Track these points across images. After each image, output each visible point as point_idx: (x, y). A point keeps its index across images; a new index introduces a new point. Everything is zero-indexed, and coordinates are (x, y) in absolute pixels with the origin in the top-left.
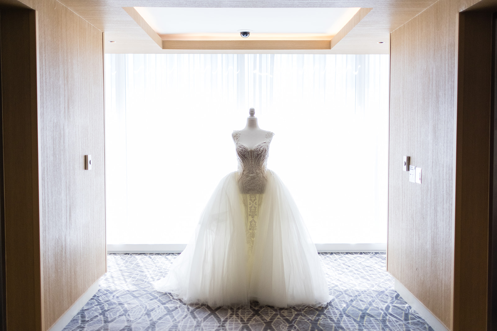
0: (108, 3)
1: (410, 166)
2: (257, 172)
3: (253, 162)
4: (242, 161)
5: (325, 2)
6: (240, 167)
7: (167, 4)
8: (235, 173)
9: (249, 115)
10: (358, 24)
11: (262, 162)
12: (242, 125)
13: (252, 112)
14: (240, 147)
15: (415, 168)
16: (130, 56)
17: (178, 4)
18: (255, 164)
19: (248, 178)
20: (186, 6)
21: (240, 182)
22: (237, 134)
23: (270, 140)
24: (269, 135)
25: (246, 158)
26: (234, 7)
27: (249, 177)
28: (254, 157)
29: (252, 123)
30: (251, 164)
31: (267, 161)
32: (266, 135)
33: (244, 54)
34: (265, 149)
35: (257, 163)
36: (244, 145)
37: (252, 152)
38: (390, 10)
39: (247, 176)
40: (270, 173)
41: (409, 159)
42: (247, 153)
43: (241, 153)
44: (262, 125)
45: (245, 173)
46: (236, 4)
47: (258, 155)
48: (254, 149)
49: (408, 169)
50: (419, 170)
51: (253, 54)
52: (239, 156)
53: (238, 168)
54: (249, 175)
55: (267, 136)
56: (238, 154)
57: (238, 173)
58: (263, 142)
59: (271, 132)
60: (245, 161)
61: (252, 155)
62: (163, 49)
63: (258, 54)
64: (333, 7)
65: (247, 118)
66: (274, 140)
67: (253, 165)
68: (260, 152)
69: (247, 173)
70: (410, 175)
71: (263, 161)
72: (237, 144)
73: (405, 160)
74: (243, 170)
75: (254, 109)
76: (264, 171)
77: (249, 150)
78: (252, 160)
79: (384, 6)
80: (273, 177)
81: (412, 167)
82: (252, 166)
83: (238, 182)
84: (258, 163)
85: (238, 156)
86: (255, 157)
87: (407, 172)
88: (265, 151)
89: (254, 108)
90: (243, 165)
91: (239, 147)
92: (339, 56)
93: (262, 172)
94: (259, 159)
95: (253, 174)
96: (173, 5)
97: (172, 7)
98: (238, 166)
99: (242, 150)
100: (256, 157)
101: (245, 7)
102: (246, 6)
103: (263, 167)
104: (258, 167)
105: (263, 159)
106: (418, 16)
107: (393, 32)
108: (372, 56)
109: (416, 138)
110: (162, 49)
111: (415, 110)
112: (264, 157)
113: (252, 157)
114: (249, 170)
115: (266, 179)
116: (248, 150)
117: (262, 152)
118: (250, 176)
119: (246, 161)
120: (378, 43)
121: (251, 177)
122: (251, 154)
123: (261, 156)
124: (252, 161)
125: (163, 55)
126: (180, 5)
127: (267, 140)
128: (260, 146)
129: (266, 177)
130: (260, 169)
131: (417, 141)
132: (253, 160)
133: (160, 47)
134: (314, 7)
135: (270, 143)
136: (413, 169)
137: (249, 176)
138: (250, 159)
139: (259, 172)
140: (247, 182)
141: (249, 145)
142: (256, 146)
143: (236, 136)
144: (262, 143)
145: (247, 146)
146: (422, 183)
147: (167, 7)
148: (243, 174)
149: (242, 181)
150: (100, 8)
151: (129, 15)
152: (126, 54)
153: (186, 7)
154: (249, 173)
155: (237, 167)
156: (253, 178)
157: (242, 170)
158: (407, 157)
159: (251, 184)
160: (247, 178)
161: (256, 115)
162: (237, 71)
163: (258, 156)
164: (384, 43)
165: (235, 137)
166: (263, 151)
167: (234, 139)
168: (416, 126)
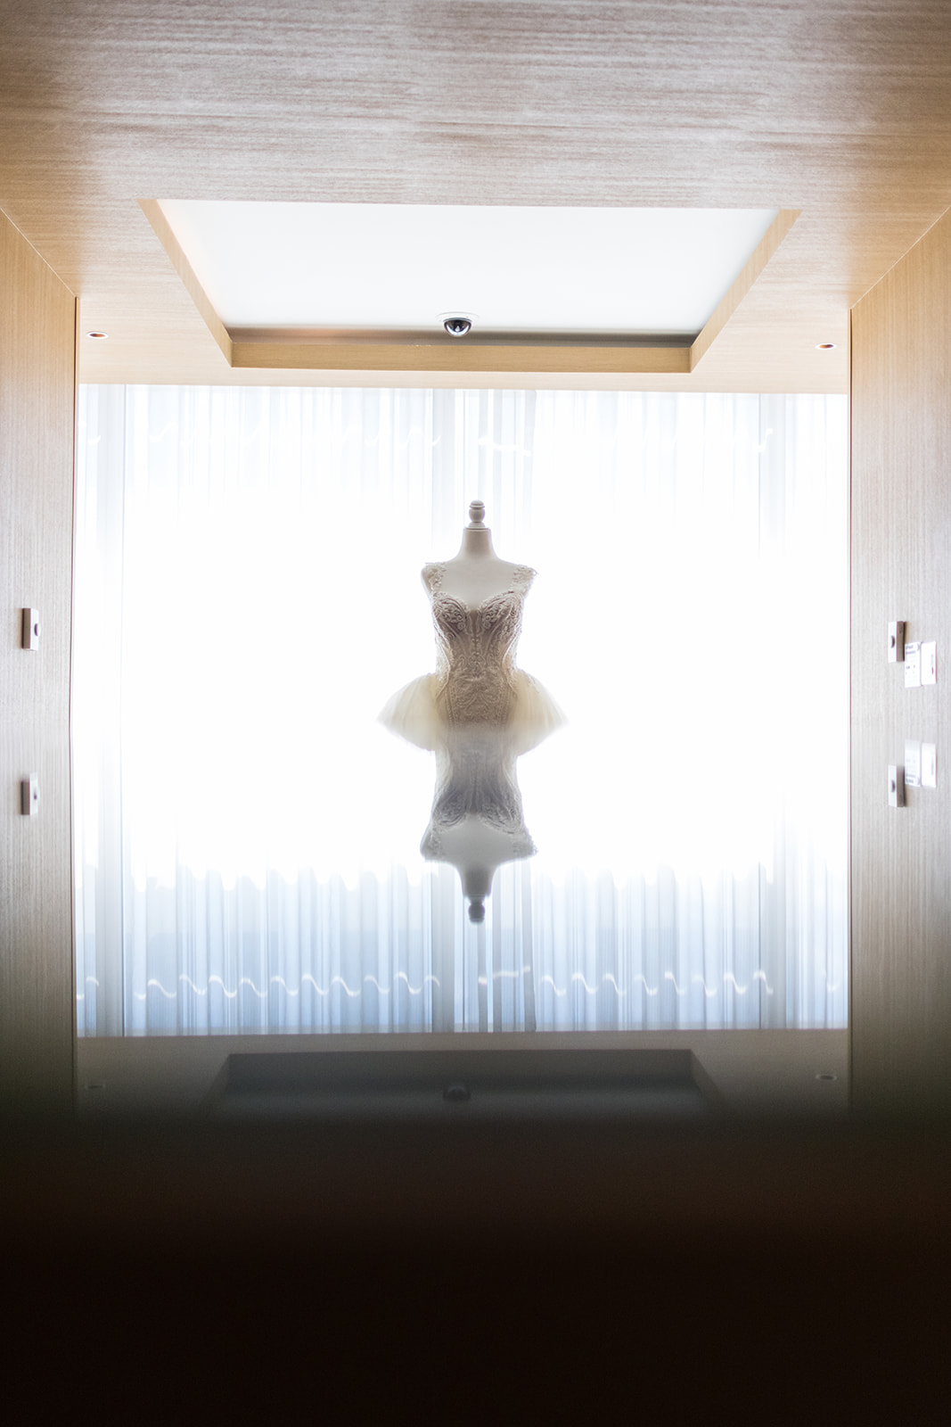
0: (102, 182)
1: (906, 645)
2: (489, 673)
3: (479, 645)
4: (448, 643)
5: (674, 187)
6: (444, 660)
7: (258, 189)
8: (429, 677)
9: (468, 521)
10: (765, 270)
11: (504, 645)
12: (450, 548)
13: (477, 512)
14: (445, 603)
15: (920, 648)
16: (140, 392)
17: (288, 189)
18: (484, 649)
19: (465, 687)
20: (308, 197)
21: (443, 700)
22: (435, 571)
23: (526, 587)
24: (524, 575)
25: (459, 632)
26: (435, 202)
27: (469, 686)
28: (481, 631)
29: (477, 540)
30: (472, 651)
31: (516, 646)
32: (515, 574)
33: (454, 388)
34: (513, 609)
35: (489, 646)
36: (455, 598)
37: (476, 616)
38: (846, 218)
39: (463, 683)
40: (527, 679)
41: (903, 627)
42: (464, 620)
43: (446, 619)
44: (504, 548)
45: (456, 674)
46: (440, 190)
47: (493, 624)
48: (483, 609)
49: (902, 656)
50: (929, 648)
51: (478, 390)
52: (441, 628)
53: (438, 664)
54: (468, 680)
55: (517, 577)
56: (438, 620)
57: (437, 676)
58: (506, 591)
59: (529, 566)
60: (458, 643)
61: (477, 623)
62: (233, 366)
63: (491, 388)
64: (695, 206)
65: (463, 528)
66: (536, 586)
67: (480, 652)
68: (498, 616)
69: (463, 674)
70: (906, 670)
71: (506, 642)
72: (435, 595)
73: (893, 631)
74: (451, 666)
75: (482, 504)
76: (508, 670)
77: (468, 610)
78: (475, 638)
79: (829, 204)
80: (534, 688)
81: (912, 647)
82: (477, 656)
83: (439, 699)
84: (493, 648)
85: (438, 627)
86: (484, 630)
87: (900, 664)
88: (513, 613)
89: (483, 501)
90: (451, 654)
91: (440, 603)
92: (713, 398)
93: (505, 673)
94: (496, 632)
95: (478, 676)
96: (273, 192)
97: (271, 200)
98: (438, 658)
99: (450, 610)
100: (488, 631)
101: (462, 203)
102: (465, 197)
103: (506, 661)
104: (492, 660)
105: (508, 638)
106: (922, 241)
107: (857, 306)
108: (803, 399)
109: (921, 565)
110: (229, 365)
111: (918, 492)
112: (508, 630)
113: (478, 631)
114: (468, 666)
115: (514, 693)
116: (466, 611)
117: (503, 617)
118: (469, 682)
119: (461, 642)
120: (818, 347)
121: (474, 684)
122: (474, 622)
123: (500, 628)
124: (476, 643)
125: (232, 392)
126: (293, 192)
127: (519, 587)
128: (500, 601)
129: (515, 687)
130: (496, 664)
131: (924, 571)
132: (479, 638)
133: (226, 360)
134: (646, 204)
135: (524, 594)
136: (914, 652)
137: (467, 682)
138: (472, 635)
139: (494, 672)
140: (462, 698)
141: (470, 598)
142: (487, 600)
143: (432, 576)
144: (504, 594)
145: (463, 601)
146: (939, 678)
147: (258, 200)
148: (451, 676)
149: (448, 696)
150: (79, 202)
151: (153, 231)
152: (128, 386)
153: (307, 201)
154: (468, 674)
155: (435, 662)
156: (480, 688)
157: (449, 666)
158: (899, 623)
159: (473, 704)
160: (462, 686)
161: (487, 522)
162: (433, 440)
163: (492, 628)
164: (835, 346)
165: (429, 577)
166: (506, 612)
167: (428, 584)
168: (921, 534)
